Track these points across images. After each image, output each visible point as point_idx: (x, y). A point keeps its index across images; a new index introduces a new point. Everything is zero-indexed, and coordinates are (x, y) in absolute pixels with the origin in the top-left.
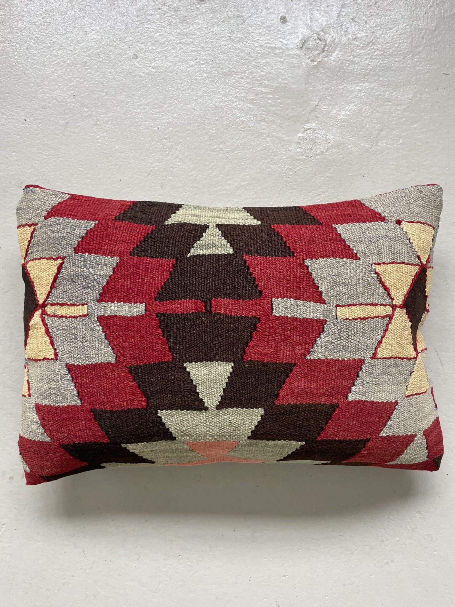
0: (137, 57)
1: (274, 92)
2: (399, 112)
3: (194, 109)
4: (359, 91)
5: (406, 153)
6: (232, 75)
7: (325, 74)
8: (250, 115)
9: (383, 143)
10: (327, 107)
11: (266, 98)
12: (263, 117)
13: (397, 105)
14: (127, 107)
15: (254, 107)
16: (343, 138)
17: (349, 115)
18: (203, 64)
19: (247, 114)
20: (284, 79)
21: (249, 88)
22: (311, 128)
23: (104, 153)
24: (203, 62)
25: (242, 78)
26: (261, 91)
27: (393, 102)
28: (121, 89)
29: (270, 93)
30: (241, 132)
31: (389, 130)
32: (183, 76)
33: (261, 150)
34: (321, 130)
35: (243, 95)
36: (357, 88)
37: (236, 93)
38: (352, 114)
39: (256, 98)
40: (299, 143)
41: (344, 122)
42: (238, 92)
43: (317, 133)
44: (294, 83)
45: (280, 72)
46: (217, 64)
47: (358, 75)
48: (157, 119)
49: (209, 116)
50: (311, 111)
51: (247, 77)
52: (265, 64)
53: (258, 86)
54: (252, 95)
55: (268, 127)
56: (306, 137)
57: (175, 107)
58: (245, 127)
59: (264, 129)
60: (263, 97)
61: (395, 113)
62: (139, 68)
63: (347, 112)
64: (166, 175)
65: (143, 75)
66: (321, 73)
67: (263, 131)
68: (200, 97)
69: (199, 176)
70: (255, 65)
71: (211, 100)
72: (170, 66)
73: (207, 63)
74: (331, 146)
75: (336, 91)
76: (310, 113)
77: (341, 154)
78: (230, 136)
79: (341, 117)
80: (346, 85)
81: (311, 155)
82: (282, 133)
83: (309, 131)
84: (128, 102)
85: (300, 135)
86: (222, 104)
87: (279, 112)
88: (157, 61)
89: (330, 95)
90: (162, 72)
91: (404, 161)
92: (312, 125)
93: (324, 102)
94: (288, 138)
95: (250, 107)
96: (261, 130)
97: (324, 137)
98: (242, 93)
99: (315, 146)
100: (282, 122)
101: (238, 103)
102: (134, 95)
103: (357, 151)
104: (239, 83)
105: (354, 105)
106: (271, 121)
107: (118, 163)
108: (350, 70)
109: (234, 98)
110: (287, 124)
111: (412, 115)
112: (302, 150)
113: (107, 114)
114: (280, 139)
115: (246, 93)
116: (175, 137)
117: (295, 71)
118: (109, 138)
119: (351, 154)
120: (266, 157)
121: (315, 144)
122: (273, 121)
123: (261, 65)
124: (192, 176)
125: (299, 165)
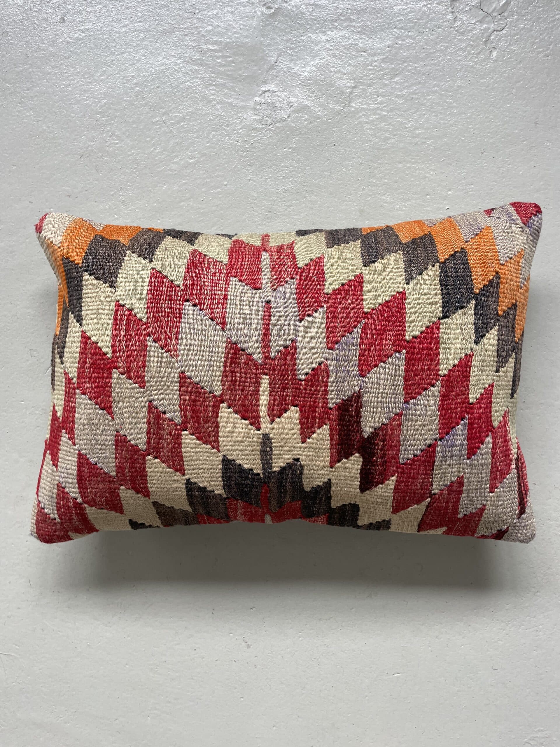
0: (64, 20)
1: (224, 49)
2: (376, 64)
3: (131, 76)
4: (328, 41)
5: (385, 114)
6: (174, 32)
7: (284, 23)
8: (197, 78)
9: (356, 104)
10: (288, 63)
11: (215, 56)
12: (211, 80)
13: (374, 55)
14: (54, 79)
15: (201, 68)
16: (308, 100)
17: (314, 71)
18: (140, 22)
19: (193, 78)
20: (235, 33)
21: (195, 47)
22: (269, 91)
23: (31, 135)
24: (139, 20)
25: (186, 35)
26: (209, 49)
27: (368, 52)
28: (47, 59)
29: (220, 51)
30: (186, 99)
31: (364, 87)
32: (117, 37)
33: (211, 120)
34: (281, 91)
35: (187, 55)
36: (324, 38)
37: (180, 54)
38: (319, 70)
39: (204, 58)
40: (256, 109)
41: (309, 80)
42: (182, 52)
43: (277, 96)
44: (247, 37)
45: (230, 25)
46: (157, 20)
47: (325, 21)
48: (89, 91)
49: (149, 83)
50: (269, 69)
51: (192, 34)
52: (212, 16)
53: (205, 42)
54: (198, 55)
55: (219, 91)
56: (263, 101)
57: (109, 76)
58: (191, 93)
59: (213, 95)
60: (211, 56)
61: (371, 65)
62: (67, 33)
63: (313, 68)
64: (102, 156)
65: (71, 40)
66: (280, 22)
67: (212, 97)
68: (138, 61)
69: (140, 155)
70: (201, 18)
71: (150, 64)
72: (102, 27)
73: (144, 20)
74: (294, 110)
75: (299, 42)
76: (268, 71)
77: (306, 119)
78: (174, 105)
79: (306, 74)
80: (310, 35)
81: (270, 122)
82: (235, 98)
83: (266, 94)
84: (55, 73)
85: (257, 99)
86: (163, 67)
87: (230, 73)
88: (86, 22)
89: (292, 49)
90: (92, 35)
91: (383, 124)
92: (272, 87)
93: (284, 57)
94: (242, 103)
95: (196, 70)
96: (210, 96)
97: (284, 100)
98: (187, 53)
99: (275, 111)
100: (235, 85)
101: (181, 65)
102: (62, 64)
103: (325, 115)
104: (182, 41)
105: (321, 59)
106: (221, 84)
107: (46, 145)
108: (314, 16)
109: (177, 60)
110: (241, 87)
111: (393, 66)
112: (259, 117)
113: (32, 90)
114: (234, 106)
115: (191, 53)
116: (110, 111)
117: (249, 22)
118: (35, 117)
119: (319, 118)
120: (218, 128)
121: (274, 108)
122: (224, 85)
123: (208, 17)
124: (131, 155)
125: (257, 136)
